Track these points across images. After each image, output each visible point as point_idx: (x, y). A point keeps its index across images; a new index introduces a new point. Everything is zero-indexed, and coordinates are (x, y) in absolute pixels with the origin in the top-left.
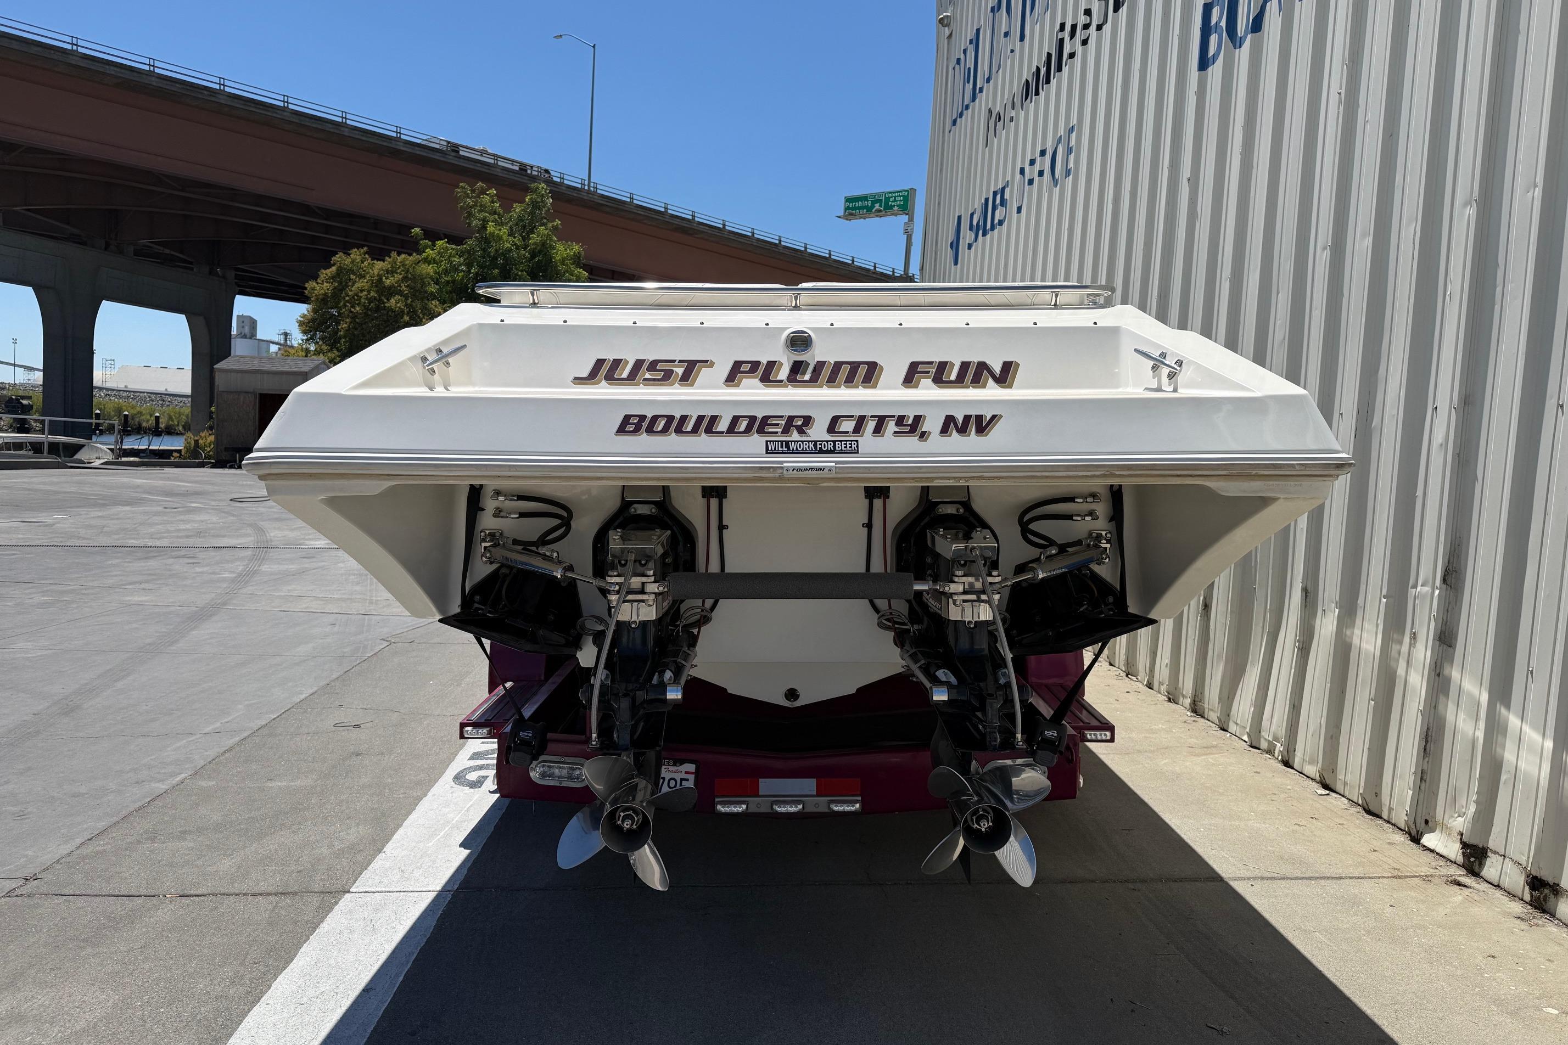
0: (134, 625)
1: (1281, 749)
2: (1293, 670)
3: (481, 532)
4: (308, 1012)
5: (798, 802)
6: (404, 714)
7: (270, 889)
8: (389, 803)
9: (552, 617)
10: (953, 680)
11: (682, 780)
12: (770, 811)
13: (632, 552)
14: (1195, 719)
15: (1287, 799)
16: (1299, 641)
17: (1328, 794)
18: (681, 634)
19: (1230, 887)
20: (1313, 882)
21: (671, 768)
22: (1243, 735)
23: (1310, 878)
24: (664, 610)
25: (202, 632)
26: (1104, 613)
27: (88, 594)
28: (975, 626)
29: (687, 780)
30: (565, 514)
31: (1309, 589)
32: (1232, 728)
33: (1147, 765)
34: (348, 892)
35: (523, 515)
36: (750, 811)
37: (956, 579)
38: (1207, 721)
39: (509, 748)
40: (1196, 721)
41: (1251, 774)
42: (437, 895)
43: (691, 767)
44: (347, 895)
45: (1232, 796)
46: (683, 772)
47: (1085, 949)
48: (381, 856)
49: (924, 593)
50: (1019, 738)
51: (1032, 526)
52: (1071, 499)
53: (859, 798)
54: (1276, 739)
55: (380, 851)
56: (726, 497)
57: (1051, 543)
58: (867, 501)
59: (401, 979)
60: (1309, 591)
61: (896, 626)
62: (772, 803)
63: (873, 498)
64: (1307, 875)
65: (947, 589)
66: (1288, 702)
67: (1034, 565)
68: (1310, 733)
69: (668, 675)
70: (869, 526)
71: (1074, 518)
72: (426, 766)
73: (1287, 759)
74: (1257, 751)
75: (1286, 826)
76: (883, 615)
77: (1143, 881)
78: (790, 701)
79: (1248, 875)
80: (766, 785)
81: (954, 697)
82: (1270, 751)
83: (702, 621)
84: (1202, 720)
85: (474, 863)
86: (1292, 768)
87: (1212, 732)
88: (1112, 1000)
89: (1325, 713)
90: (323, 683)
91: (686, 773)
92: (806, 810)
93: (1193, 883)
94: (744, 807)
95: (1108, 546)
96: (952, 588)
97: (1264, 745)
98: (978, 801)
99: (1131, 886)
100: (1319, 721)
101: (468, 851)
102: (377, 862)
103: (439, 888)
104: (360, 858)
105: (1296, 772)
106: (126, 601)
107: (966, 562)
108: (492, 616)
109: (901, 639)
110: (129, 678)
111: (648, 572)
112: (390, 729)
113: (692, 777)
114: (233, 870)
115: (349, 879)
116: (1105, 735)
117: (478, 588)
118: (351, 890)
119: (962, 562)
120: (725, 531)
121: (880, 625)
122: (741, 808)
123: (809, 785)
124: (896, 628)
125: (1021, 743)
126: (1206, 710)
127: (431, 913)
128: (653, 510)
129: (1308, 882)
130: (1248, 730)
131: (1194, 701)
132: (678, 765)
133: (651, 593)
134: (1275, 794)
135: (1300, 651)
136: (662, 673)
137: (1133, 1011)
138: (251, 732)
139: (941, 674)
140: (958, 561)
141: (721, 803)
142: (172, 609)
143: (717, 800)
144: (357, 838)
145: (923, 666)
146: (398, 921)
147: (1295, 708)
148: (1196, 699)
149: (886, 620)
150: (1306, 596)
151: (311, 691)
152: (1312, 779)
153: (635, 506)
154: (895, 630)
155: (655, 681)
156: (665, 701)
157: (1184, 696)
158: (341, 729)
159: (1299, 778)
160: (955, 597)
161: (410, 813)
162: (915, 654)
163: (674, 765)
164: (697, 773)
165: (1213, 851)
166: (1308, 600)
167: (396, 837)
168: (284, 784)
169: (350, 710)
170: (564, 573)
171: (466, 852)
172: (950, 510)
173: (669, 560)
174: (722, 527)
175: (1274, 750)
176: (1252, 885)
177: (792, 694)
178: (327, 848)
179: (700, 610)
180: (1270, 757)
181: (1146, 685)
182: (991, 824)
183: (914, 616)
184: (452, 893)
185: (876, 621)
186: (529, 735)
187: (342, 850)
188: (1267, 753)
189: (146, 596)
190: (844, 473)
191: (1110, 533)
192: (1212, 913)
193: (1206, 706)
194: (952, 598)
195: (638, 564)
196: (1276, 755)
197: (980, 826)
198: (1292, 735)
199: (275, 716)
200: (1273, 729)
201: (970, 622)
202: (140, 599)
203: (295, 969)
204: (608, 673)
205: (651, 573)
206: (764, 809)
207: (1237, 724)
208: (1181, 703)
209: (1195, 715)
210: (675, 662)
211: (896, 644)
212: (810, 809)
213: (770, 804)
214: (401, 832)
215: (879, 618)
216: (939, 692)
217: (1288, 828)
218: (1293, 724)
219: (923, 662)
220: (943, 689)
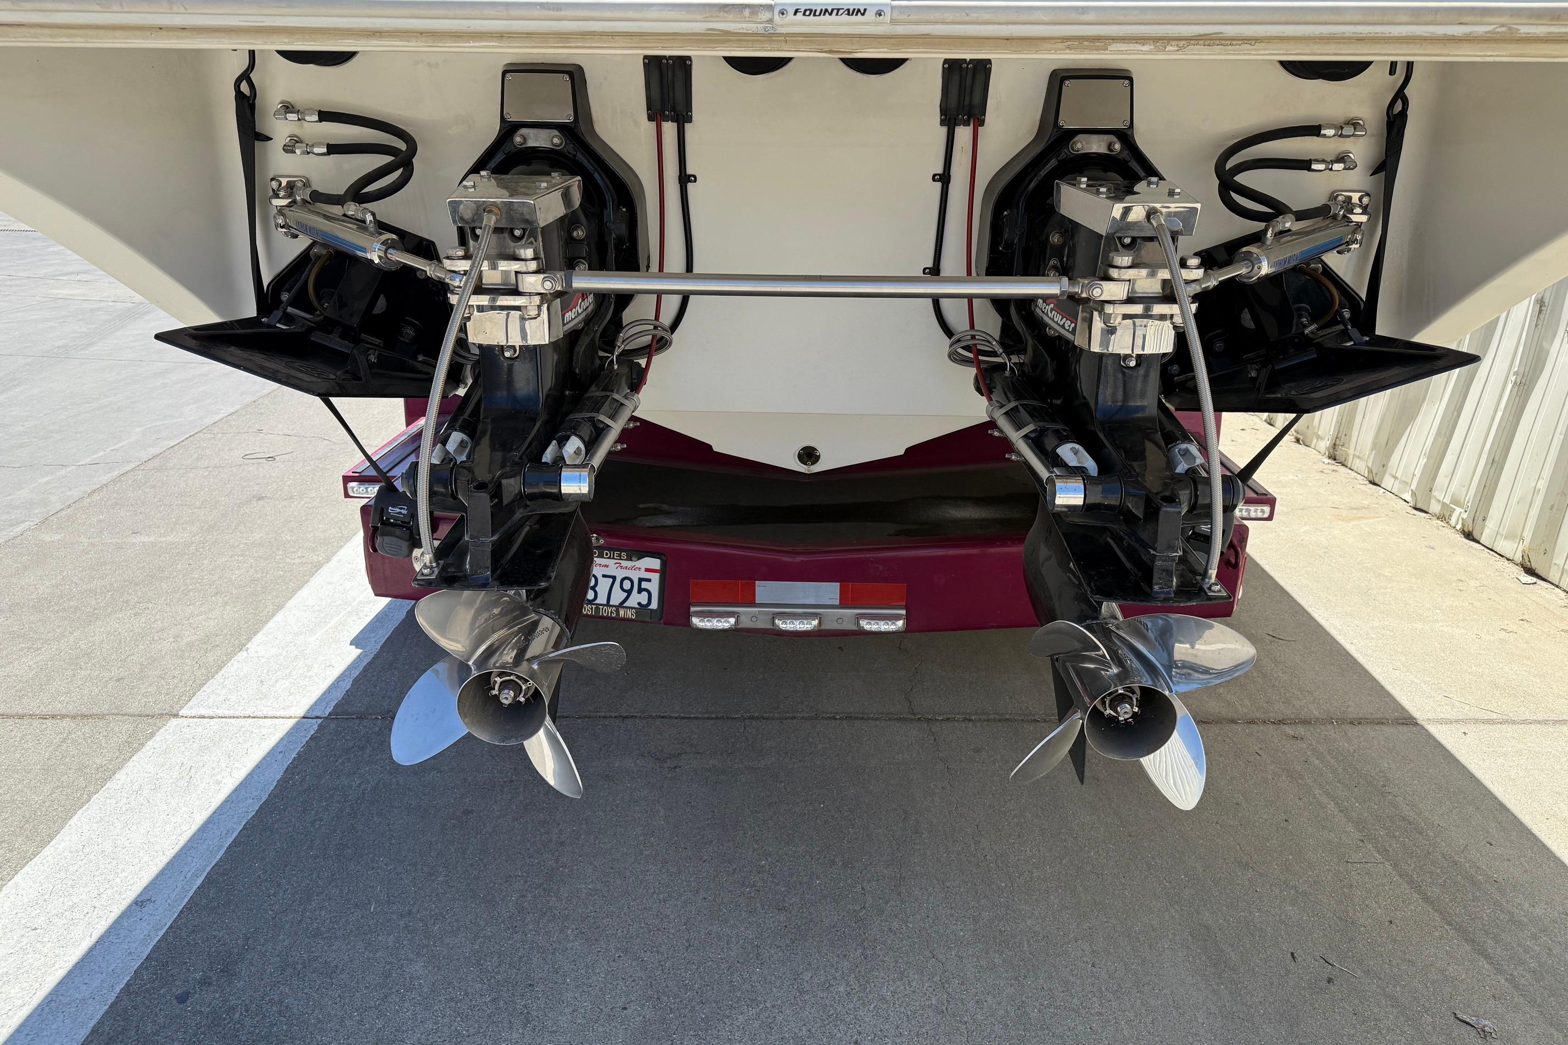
0: (50, 324)
1: (1465, 517)
2: (1500, 414)
3: (272, 180)
4: (38, 945)
5: (814, 615)
6: (335, 444)
7: (71, 709)
8: (278, 570)
9: (410, 332)
10: (1090, 465)
11: (641, 580)
12: (770, 627)
13: (490, 212)
14: (1335, 468)
15: (1479, 588)
16: (1516, 374)
17: (1535, 583)
18: (616, 367)
19: (1430, 736)
20: (1551, 729)
21: (624, 563)
22: (1404, 493)
23: (1545, 722)
24: (567, 327)
25: (128, 333)
26: (1351, 340)
27: (11, 286)
28: (1138, 365)
29: (649, 580)
30: (402, 146)
31: (1546, 300)
32: (1388, 482)
33: (1282, 534)
34: (176, 716)
35: (333, 149)
36: (741, 626)
37: (1114, 273)
38: (1350, 471)
39: (375, 529)
40: (1336, 471)
41: (1424, 550)
42: (297, 723)
43: (655, 563)
44: (174, 722)
45: (1404, 582)
46: (643, 570)
47: (1238, 847)
48: (242, 655)
49: (1040, 301)
50: (1214, 576)
51: (1242, 178)
52: (1313, 130)
53: (904, 612)
54: (1455, 501)
55: (241, 647)
56: (690, 120)
57: (1278, 209)
58: (944, 130)
59: (199, 881)
60: (1546, 304)
61: (981, 358)
62: (775, 616)
63: (956, 124)
64: (1540, 717)
65: (1097, 292)
66: (1485, 456)
67: (1253, 249)
68: (1513, 501)
69: (574, 444)
70: (944, 178)
71: (1314, 167)
72: (342, 518)
73: (1471, 530)
74: (1423, 514)
75: (1488, 631)
76: (959, 341)
77: (1306, 722)
78: (806, 464)
79: (1453, 715)
80: (765, 590)
81: (1096, 498)
82: (1443, 518)
83: (654, 346)
84: (1343, 468)
85: (366, 669)
86: (1478, 542)
87: (1359, 486)
88: (1292, 954)
89: (1547, 473)
90: (250, 399)
91: (647, 570)
92: (823, 627)
93: (1377, 727)
94: (732, 620)
95: (1364, 218)
96: (1110, 291)
97: (1435, 508)
98: (1118, 675)
99: (1289, 730)
100: (1533, 484)
101: (359, 651)
102: (232, 665)
103: (301, 712)
104: (211, 658)
105: (1483, 548)
106: (53, 294)
107: (1134, 239)
108: (284, 327)
109: (988, 382)
110: (17, 390)
111: (522, 251)
112: (311, 463)
113: (655, 577)
114: (31, 674)
115: (183, 694)
116: (1263, 511)
117: (282, 280)
118: (181, 713)
119: (1127, 241)
120: (690, 186)
121: (954, 357)
122: (726, 623)
123: (830, 591)
124: (979, 362)
125: (1218, 587)
126: (1351, 457)
127: (280, 757)
128: (556, 141)
129: (1544, 728)
130: (1413, 487)
131: (1335, 444)
132: (634, 558)
133: (530, 294)
134: (1462, 581)
135: (1517, 387)
136: (562, 442)
137: (1330, 981)
138: (137, 464)
139: (1070, 452)
140: (1120, 239)
141: (699, 614)
142: (103, 304)
143: (693, 609)
144: (218, 625)
145: (1032, 435)
146: (229, 770)
147: (1495, 464)
148: (1338, 442)
149: (963, 348)
150: (1540, 312)
151: (232, 410)
152: (1508, 559)
153: (523, 131)
154: (978, 364)
155: (548, 456)
156: (559, 497)
157: (1319, 437)
158: (250, 461)
159: (1490, 557)
160: (1109, 309)
161: (300, 588)
162: (1015, 409)
163: (629, 559)
164: (663, 572)
165: (1397, 672)
166: (1542, 316)
167: (271, 625)
168: (152, 539)
169: (269, 436)
170: (386, 252)
171: (355, 652)
172: (1096, 145)
173: (579, 233)
174: (685, 179)
175: (1450, 516)
176: (1465, 733)
177: (809, 455)
178: (171, 640)
179: (652, 327)
180: (1443, 525)
181: (1265, 421)
182: (1136, 709)
183: (1009, 338)
184: (320, 721)
185: (946, 349)
186: (403, 511)
187: (190, 645)
188: (1438, 518)
189: (79, 289)
190: (910, 23)
191: (1368, 195)
192: (1416, 782)
193: (1351, 451)
194: (1101, 312)
195: (506, 235)
196: (1453, 522)
197: (1116, 712)
198: (1483, 499)
199: (175, 443)
200: (1452, 489)
201: (1127, 357)
202: (70, 292)
203: (49, 858)
204: (465, 437)
205: (529, 253)
206: (762, 624)
207: (1395, 478)
208: (1313, 446)
209: (1333, 462)
210: (591, 420)
211: (978, 390)
212: (828, 626)
213: (770, 617)
214: (279, 617)
215: (951, 345)
216: (1067, 490)
217: (1493, 635)
218: (1488, 485)
219: (1031, 427)
220: (1076, 484)
